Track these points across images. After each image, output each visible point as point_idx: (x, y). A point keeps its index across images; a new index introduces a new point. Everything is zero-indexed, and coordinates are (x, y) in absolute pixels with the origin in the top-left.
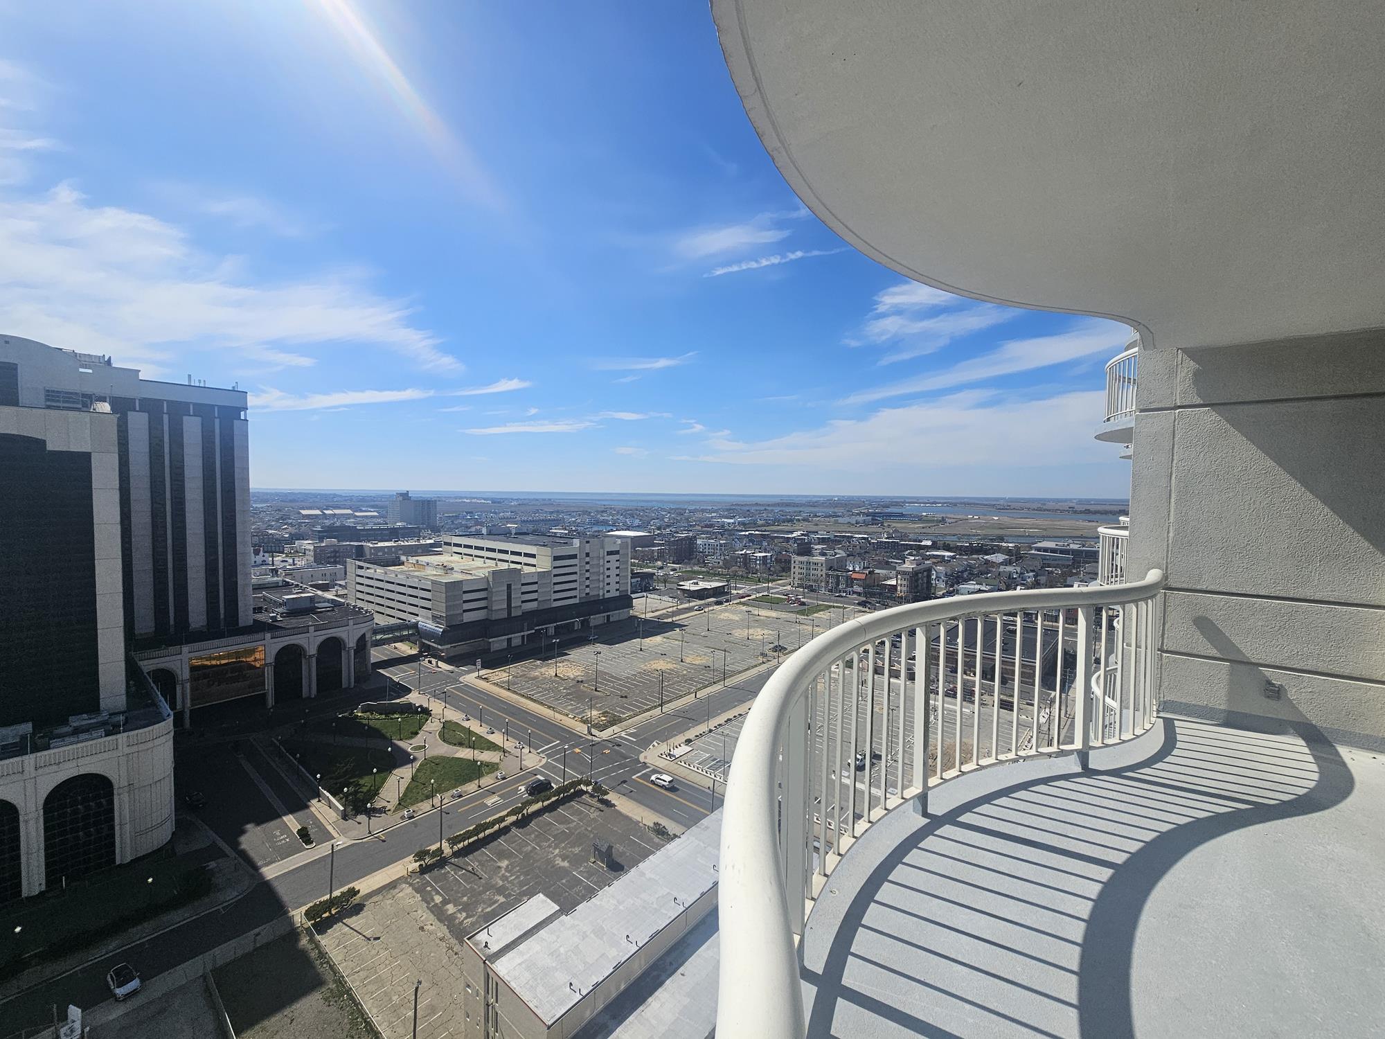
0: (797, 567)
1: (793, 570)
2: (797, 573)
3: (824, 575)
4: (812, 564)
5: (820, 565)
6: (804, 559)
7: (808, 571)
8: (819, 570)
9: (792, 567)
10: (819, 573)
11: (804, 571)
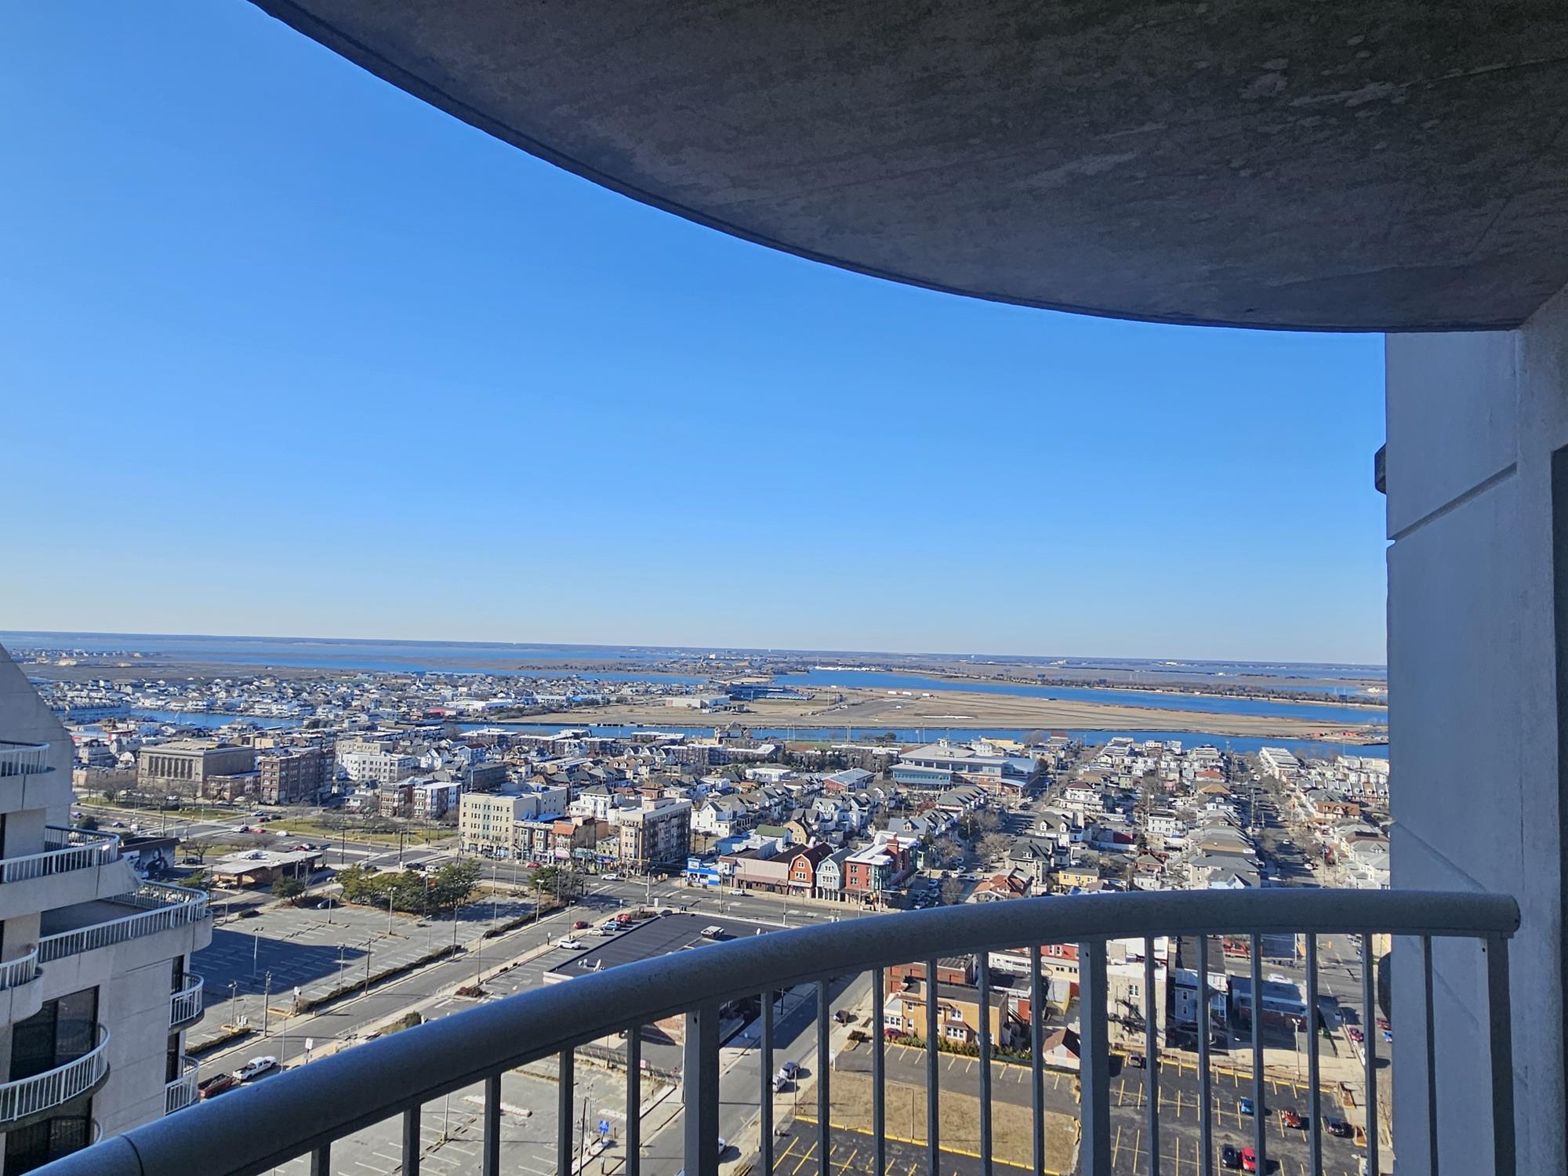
0: (469, 815)
1: (461, 820)
2: (468, 825)
3: (511, 830)
4: (492, 808)
5: (505, 809)
6: (481, 798)
7: (486, 822)
8: (504, 819)
9: (461, 815)
10: (504, 824)
11: (480, 821)
